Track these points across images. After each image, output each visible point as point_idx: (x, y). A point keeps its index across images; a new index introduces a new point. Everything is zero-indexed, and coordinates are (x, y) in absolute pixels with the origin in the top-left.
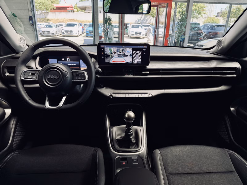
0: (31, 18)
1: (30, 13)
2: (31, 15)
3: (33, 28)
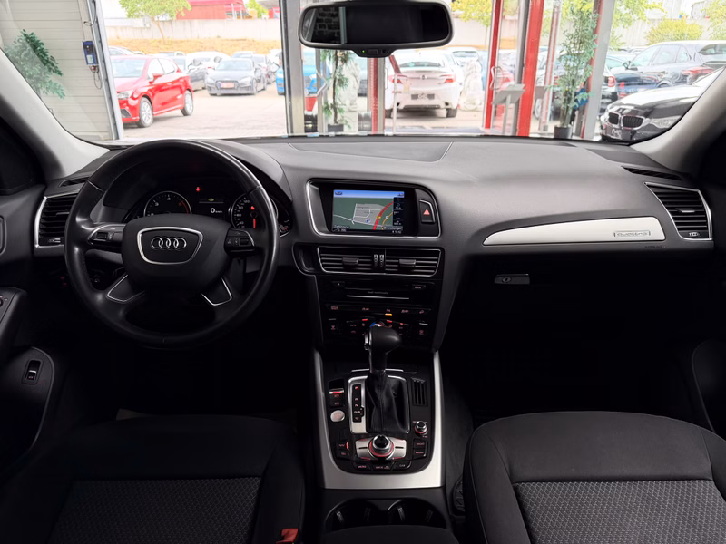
0: (89, 48)
1: (87, 29)
2: (88, 38)
3: (97, 78)
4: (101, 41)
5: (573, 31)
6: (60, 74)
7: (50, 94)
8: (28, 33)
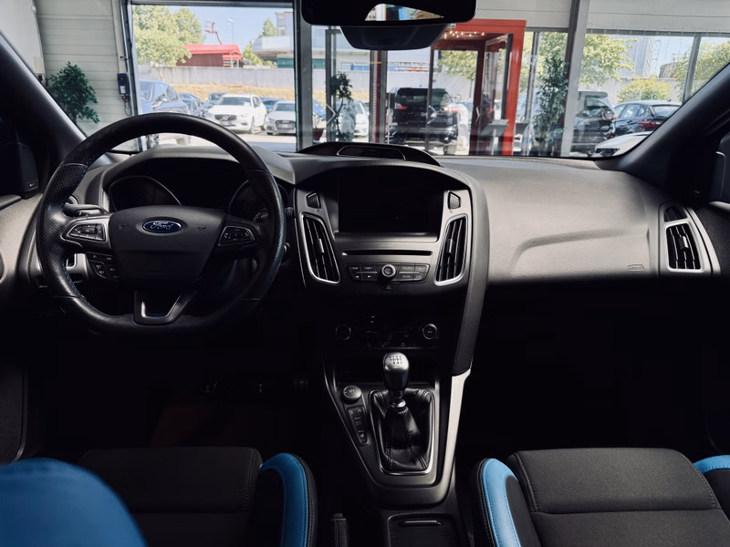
0: (123, 80)
1: (122, 63)
2: (122, 71)
3: (127, 106)
4: (133, 74)
5: (547, 76)
6: (95, 102)
7: (85, 119)
8: (73, 65)
